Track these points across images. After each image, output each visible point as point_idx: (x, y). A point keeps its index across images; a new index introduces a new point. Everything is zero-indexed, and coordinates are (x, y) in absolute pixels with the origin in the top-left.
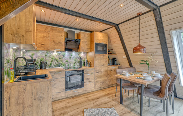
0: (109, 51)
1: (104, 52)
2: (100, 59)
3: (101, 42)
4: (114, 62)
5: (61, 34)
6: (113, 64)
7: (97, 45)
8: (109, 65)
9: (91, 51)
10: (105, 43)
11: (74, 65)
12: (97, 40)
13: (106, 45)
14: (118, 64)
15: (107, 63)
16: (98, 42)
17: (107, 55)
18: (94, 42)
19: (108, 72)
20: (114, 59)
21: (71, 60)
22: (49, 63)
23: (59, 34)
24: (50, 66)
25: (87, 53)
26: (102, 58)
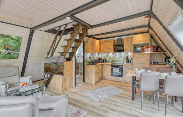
2: (140, 57)
5: (111, 43)
11: (123, 62)
12: (136, 42)
21: (121, 58)
22: (108, 60)
23: (110, 43)
24: (109, 61)
26: (141, 57)
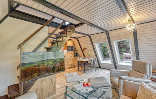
0: (74, 49)
1: (72, 50)
2: (70, 53)
3: (70, 45)
4: (77, 55)
6: (76, 56)
7: (68, 47)
8: (74, 56)
9: (65, 50)
10: (72, 46)
13: (73, 47)
14: (79, 56)
15: (73, 56)
16: (69, 46)
17: (73, 51)
18: (67, 45)
19: (74, 60)
20: (77, 54)
25: (63, 50)
